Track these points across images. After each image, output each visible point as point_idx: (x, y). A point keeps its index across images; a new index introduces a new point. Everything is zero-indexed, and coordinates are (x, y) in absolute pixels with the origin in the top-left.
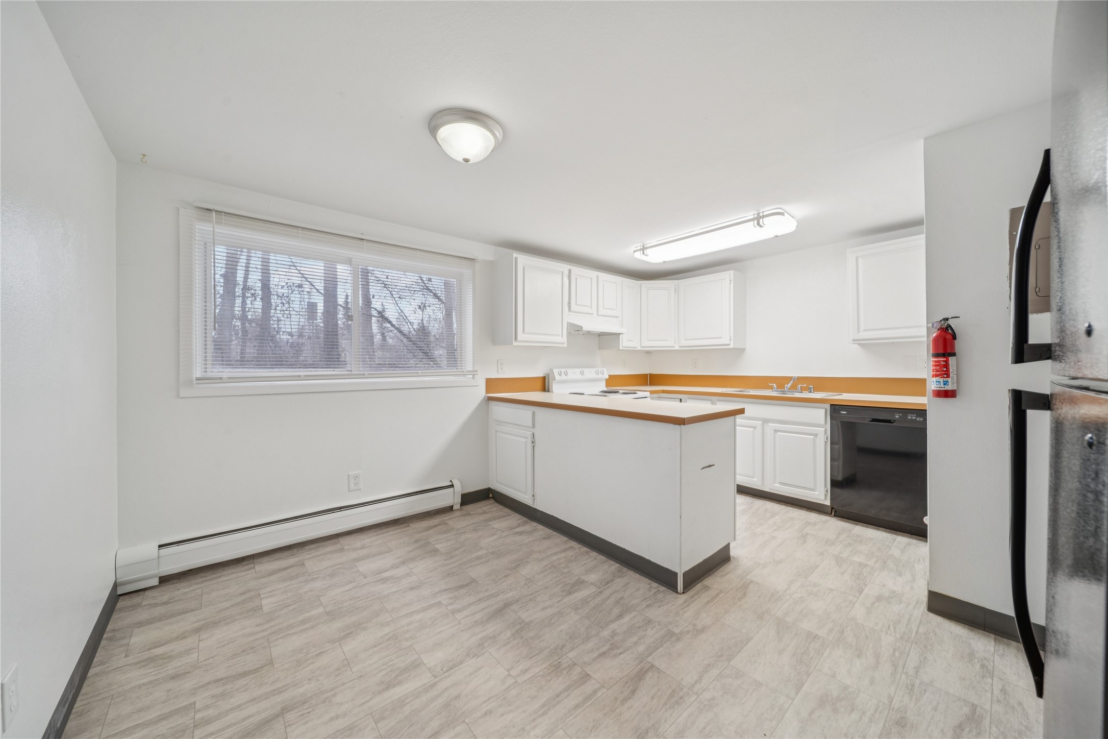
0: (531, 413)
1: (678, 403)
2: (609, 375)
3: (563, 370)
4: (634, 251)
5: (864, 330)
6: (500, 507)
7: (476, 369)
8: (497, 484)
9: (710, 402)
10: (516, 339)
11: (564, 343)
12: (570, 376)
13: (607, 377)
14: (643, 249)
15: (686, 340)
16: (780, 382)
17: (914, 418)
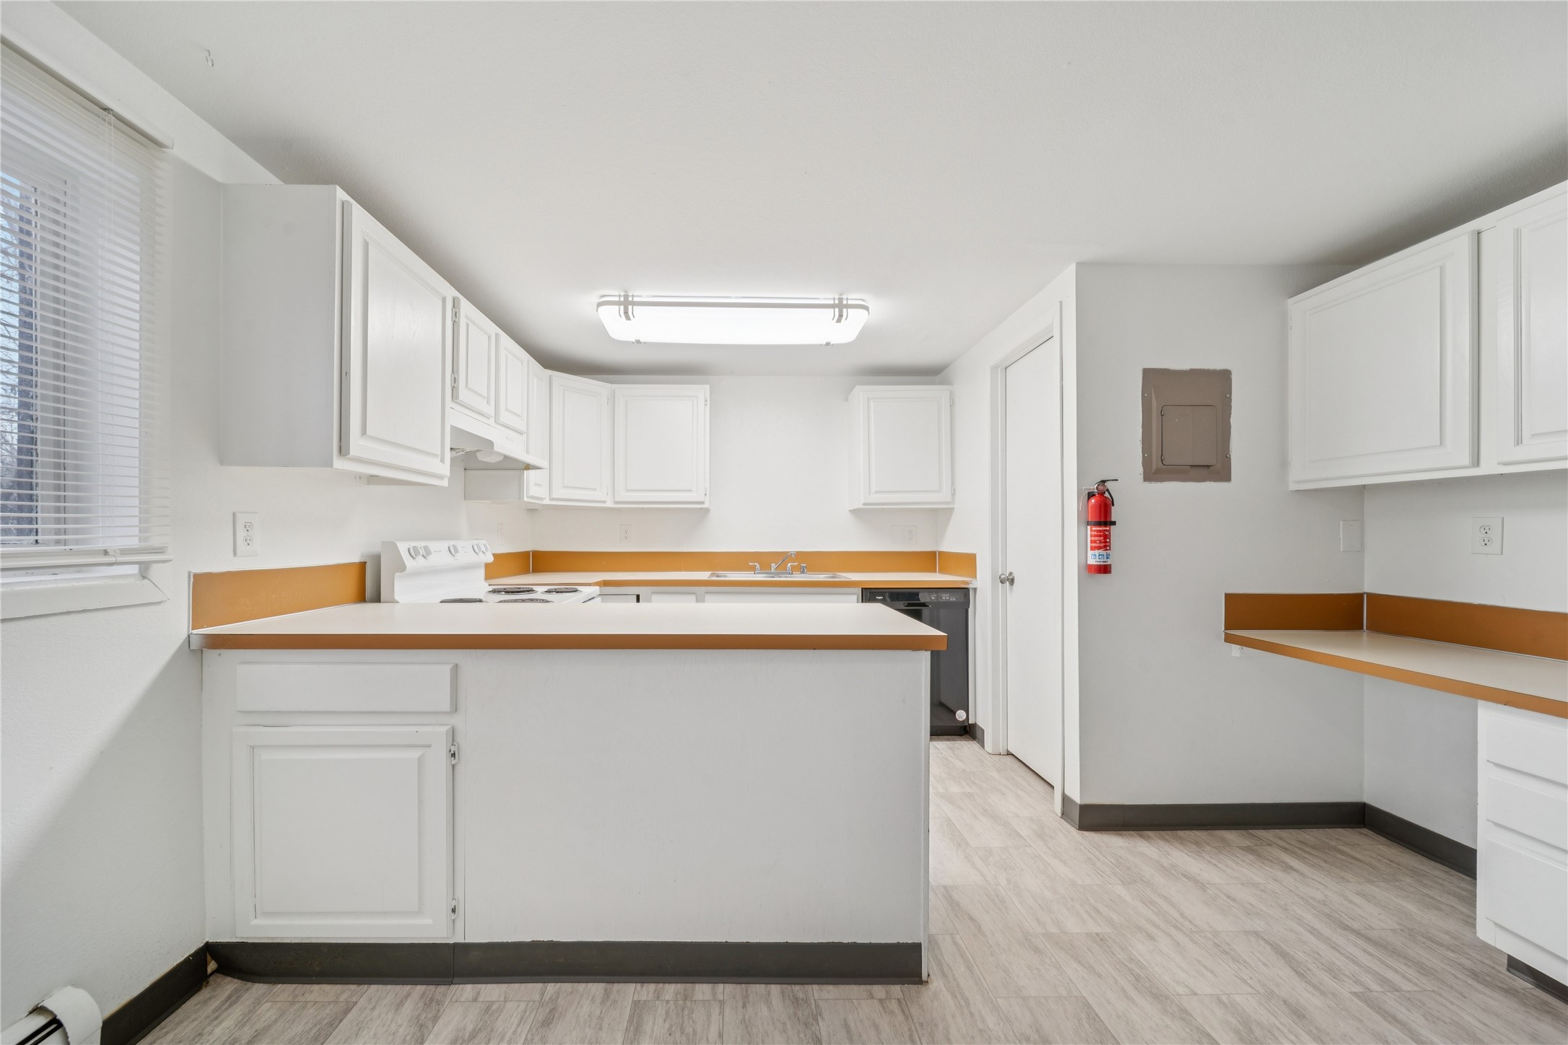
0: (447, 669)
1: (633, 604)
2: (494, 555)
3: (419, 544)
4: (600, 305)
5: (876, 492)
6: (284, 991)
7: (155, 542)
8: (259, 921)
9: (693, 597)
10: (343, 450)
11: (441, 477)
12: (434, 560)
13: (490, 559)
14: (626, 304)
15: (628, 491)
16: (761, 560)
17: (948, 598)
